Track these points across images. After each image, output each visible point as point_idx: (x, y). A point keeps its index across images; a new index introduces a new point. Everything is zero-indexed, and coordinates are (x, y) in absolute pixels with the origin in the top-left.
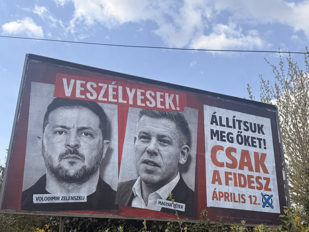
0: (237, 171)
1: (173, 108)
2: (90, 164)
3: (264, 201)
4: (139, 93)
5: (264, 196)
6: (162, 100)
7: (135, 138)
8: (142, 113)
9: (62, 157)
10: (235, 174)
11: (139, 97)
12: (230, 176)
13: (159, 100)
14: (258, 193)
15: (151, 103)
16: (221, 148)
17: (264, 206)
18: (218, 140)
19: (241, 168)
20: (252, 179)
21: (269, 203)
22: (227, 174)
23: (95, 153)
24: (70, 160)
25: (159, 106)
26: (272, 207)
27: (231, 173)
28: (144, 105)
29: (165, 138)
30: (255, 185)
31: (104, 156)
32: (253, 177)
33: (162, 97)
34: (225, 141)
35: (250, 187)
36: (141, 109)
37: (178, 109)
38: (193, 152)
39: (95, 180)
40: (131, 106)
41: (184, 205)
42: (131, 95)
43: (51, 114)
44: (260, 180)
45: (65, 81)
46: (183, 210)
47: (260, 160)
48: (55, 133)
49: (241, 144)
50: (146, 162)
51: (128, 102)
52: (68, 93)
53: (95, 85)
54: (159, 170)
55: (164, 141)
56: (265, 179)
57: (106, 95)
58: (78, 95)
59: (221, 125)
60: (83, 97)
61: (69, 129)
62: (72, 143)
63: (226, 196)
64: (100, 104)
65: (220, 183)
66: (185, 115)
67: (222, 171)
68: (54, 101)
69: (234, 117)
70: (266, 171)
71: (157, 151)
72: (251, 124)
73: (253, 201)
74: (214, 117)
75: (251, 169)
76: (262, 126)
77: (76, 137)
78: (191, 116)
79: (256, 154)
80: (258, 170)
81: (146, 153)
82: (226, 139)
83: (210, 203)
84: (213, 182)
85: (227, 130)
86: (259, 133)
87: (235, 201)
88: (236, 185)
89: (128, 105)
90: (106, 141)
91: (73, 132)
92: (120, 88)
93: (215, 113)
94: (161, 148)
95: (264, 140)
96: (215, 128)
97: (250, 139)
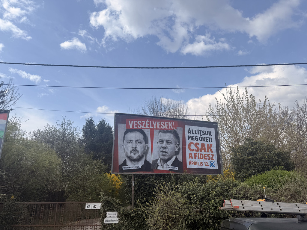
0: (199, 152)
1: (172, 128)
2: (141, 154)
3: (211, 164)
4: (158, 123)
5: (211, 162)
6: (167, 125)
7: (157, 142)
8: (159, 132)
9: (131, 152)
10: (198, 154)
11: (158, 125)
12: (196, 155)
13: (166, 125)
14: (208, 161)
15: (163, 127)
16: (193, 143)
17: (211, 166)
18: (191, 140)
19: (201, 151)
20: (206, 156)
21: (213, 165)
22: (195, 154)
23: (143, 150)
24: (134, 153)
25: (166, 128)
26: (214, 167)
27: (197, 154)
28: (160, 128)
29: (169, 141)
30: (207, 158)
31: (146, 150)
32: (206, 154)
33: (167, 124)
34: (194, 140)
35: (205, 159)
36: (159, 130)
37: (174, 128)
38: (181, 146)
39: (143, 160)
40: (155, 129)
41: (178, 168)
42: (155, 125)
43: (126, 136)
44: (209, 156)
45: (129, 121)
46: (177, 170)
47: (210, 147)
48: (128, 143)
49: (201, 141)
50: (162, 152)
51: (154, 128)
52: (131, 127)
53: (141, 122)
54: (167, 154)
55: (169, 143)
56: (211, 155)
57: (145, 126)
58: (135, 127)
59: (193, 133)
60: (137, 127)
61: (132, 141)
62: (134, 146)
63: (195, 163)
64: (143, 130)
65: (192, 158)
66: (177, 131)
67: (193, 153)
68: (126, 130)
69: (198, 129)
70: (212, 152)
71: (166, 147)
72: (206, 131)
73: (206, 164)
74: (189, 130)
75: (205, 151)
76: (211, 132)
77: (135, 144)
78: (179, 131)
79: (208, 145)
80: (208, 152)
81: (162, 148)
82: (194, 139)
83: (188, 166)
84: (189, 158)
85: (195, 135)
86: (209, 135)
87: (198, 165)
88: (199, 158)
89: (154, 129)
90: (146, 145)
91: (134, 142)
92: (150, 122)
93: (190, 128)
94: (168, 145)
95: (212, 138)
96: (190, 135)
97: (205, 138)
